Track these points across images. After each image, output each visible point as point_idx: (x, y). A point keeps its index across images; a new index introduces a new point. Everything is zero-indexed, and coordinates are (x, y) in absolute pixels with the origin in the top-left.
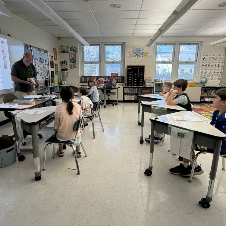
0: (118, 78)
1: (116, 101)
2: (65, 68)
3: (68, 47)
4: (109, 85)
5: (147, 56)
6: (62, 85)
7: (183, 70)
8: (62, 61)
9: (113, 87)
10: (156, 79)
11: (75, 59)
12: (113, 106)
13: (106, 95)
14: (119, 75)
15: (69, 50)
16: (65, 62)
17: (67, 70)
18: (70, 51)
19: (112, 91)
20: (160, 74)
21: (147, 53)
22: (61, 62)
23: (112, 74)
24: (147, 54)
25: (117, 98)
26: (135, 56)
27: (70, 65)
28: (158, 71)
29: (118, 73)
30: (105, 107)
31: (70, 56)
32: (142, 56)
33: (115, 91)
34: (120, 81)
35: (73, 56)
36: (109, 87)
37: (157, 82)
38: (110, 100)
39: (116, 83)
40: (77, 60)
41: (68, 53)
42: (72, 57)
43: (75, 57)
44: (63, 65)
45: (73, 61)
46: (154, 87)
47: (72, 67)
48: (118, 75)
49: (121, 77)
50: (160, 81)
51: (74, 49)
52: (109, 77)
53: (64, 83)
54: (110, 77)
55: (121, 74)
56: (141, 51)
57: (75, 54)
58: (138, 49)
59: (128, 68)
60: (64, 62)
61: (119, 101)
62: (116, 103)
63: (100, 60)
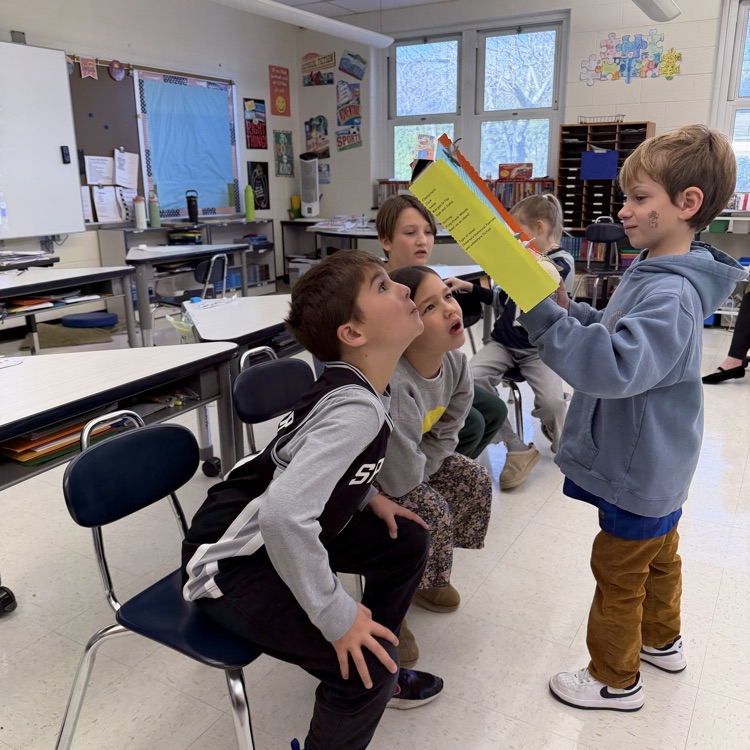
2: (320, 149)
3: (332, 57)
5: (677, 71)
6: (302, 217)
8: (312, 120)
11: (356, 109)
14: (537, 174)
15: (335, 70)
16: (320, 121)
17: (329, 156)
18: (339, 76)
21: (679, 58)
22: (306, 123)
24: (677, 64)
26: (616, 77)
27: (337, 133)
31: (338, 98)
32: (654, 76)
35: (349, 93)
40: (362, 113)
41: (331, 82)
42: (346, 100)
43: (358, 100)
44: (314, 134)
45: (351, 114)
47: (347, 144)
49: (543, 181)
51: (354, 66)
53: (310, 210)
54: (491, 185)
55: (548, 171)
56: (648, 50)
57: (357, 86)
58: (632, 40)
59: (564, 136)
60: (318, 123)
63: (459, 107)
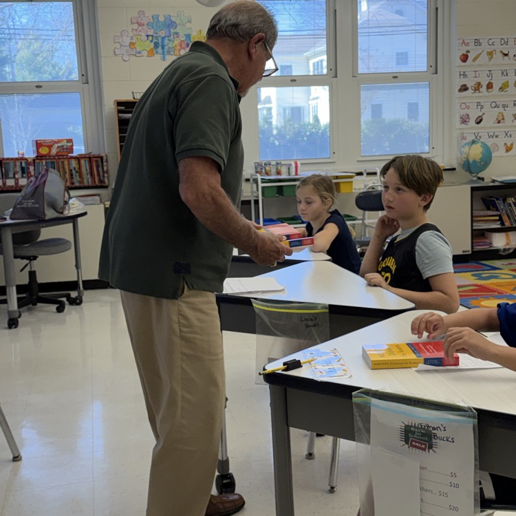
0: (74, 163)
1: (73, 285)
4: (30, 204)
7: (377, 110)
9: (50, 214)
10: (263, 160)
12: (60, 309)
13: (16, 257)
14: (79, 149)
19: (46, 233)
20: (275, 132)
23: (39, 145)
25: (77, 266)
26: (151, 54)
28: (268, 120)
29: (70, 141)
30: (13, 323)
33: (64, 231)
34: (87, 180)
36: (30, 213)
37: (267, 174)
38: (41, 279)
39: (69, 189)
46: (257, 202)
48: (71, 150)
49: (89, 158)
50: (284, 170)
52: (24, 166)
54: (28, 164)
55: (86, 146)
56: (178, 30)
58: (161, 19)
59: (119, 112)
61: (90, 285)
62: (74, 294)
